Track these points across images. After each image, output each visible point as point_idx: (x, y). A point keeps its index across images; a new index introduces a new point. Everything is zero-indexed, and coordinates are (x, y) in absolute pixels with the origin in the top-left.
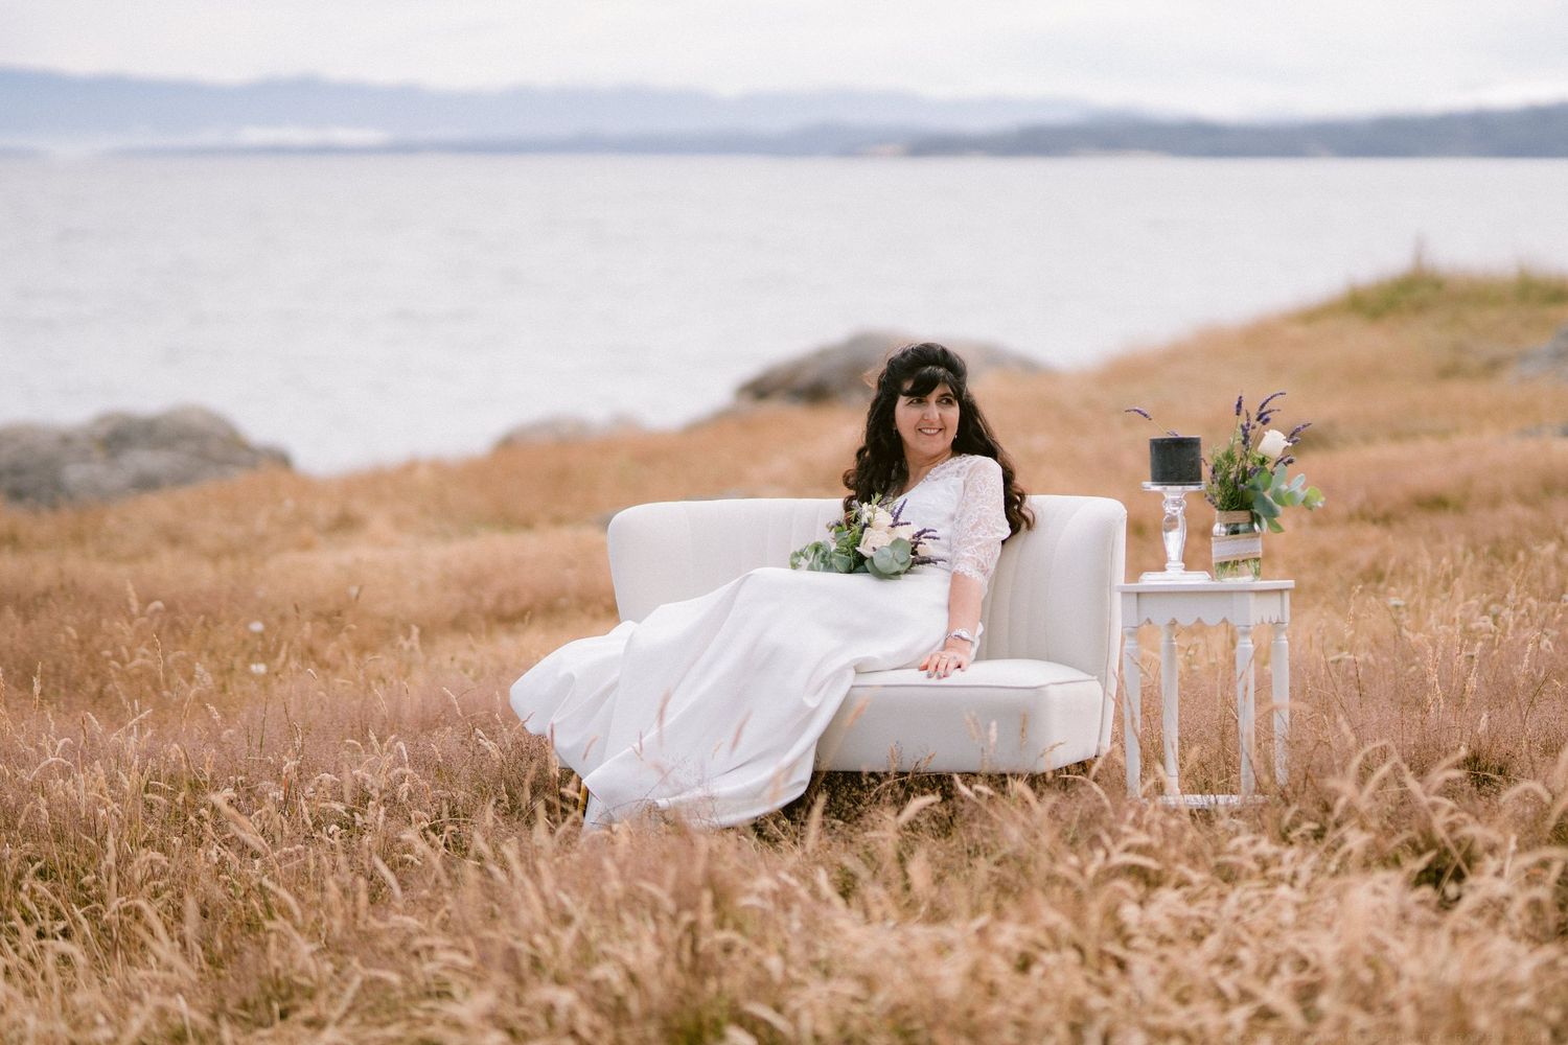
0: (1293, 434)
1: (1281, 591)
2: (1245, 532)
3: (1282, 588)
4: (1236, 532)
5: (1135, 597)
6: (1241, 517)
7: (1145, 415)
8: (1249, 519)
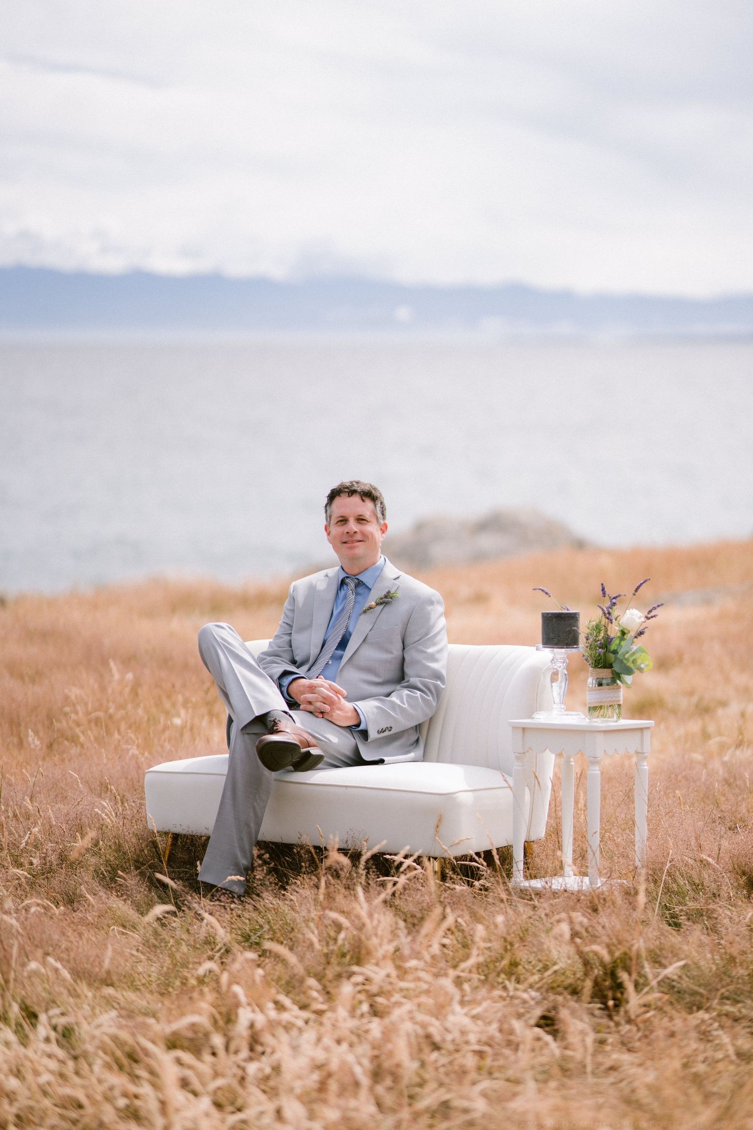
0: (650, 611)
1: (641, 730)
2: (608, 685)
3: (642, 726)
4: (600, 685)
5: (521, 731)
6: (606, 673)
7: (546, 593)
8: (611, 676)
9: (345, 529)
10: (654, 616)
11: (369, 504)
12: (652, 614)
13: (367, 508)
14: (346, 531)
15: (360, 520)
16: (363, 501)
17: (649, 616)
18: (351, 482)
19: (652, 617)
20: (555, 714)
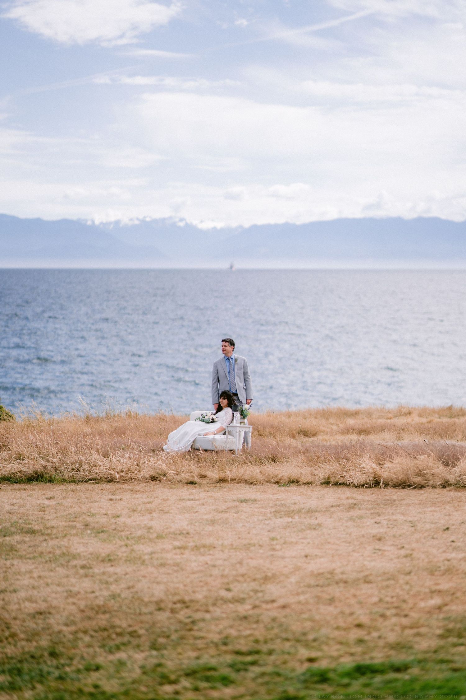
20: (234, 424)
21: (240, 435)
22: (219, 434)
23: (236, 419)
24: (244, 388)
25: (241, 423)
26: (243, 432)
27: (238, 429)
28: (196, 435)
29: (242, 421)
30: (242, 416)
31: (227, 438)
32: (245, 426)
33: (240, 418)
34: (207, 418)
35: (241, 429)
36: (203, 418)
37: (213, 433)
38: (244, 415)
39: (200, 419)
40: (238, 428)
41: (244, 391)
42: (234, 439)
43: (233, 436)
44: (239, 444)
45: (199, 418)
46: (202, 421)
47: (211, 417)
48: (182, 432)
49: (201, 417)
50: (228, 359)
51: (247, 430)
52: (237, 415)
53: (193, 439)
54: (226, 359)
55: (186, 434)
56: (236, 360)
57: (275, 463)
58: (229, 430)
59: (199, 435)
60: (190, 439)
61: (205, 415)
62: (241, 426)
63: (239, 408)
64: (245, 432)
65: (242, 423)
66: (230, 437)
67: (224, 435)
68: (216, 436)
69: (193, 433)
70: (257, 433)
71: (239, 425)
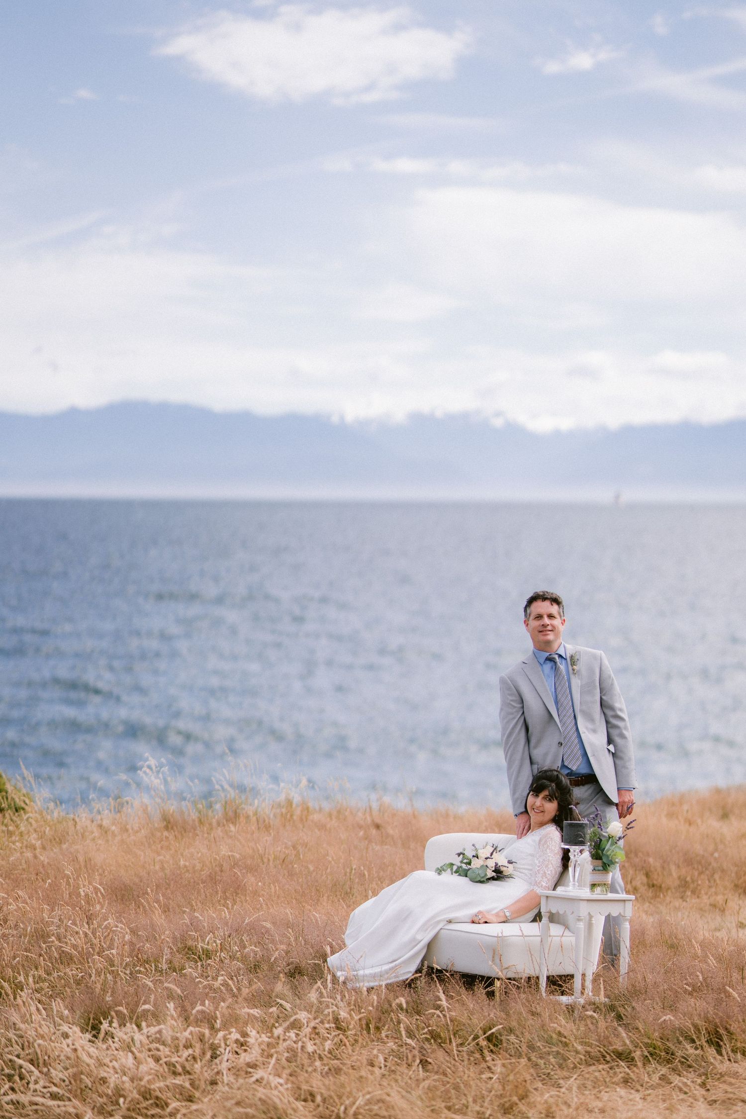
8: (602, 866)
9: (540, 622)
10: (632, 827)
11: (555, 607)
12: (630, 826)
13: (554, 609)
14: (542, 624)
15: (551, 616)
16: (552, 605)
17: (629, 827)
18: (543, 592)
19: (630, 828)
20: (570, 888)
21: (590, 926)
22: (516, 920)
23: (578, 870)
24: (609, 750)
25: (593, 886)
26: (603, 919)
27: (584, 910)
28: (439, 922)
29: (599, 878)
30: (599, 862)
31: (545, 935)
32: (610, 896)
33: (590, 868)
34: (476, 864)
35: (594, 908)
36: (464, 866)
37: (497, 915)
38: (604, 860)
39: (455, 868)
40: (583, 905)
41: (610, 759)
42: (569, 939)
43: (567, 927)
44: (586, 959)
45: (452, 865)
46: (460, 875)
47: (491, 864)
48: (392, 909)
49: (457, 861)
50: (550, 659)
51: (615, 910)
52: (582, 857)
53: (427, 937)
54: (542, 661)
55: (404, 916)
56: (573, 661)
57: (720, 1053)
58: (554, 911)
59: (450, 922)
60: (419, 937)
61: (469, 854)
62: (595, 897)
63: (589, 831)
64: (608, 918)
65: (599, 885)
66: (555, 930)
67: (535, 924)
68: (510, 930)
69: (429, 914)
70: (645, 879)
71: (586, 893)
